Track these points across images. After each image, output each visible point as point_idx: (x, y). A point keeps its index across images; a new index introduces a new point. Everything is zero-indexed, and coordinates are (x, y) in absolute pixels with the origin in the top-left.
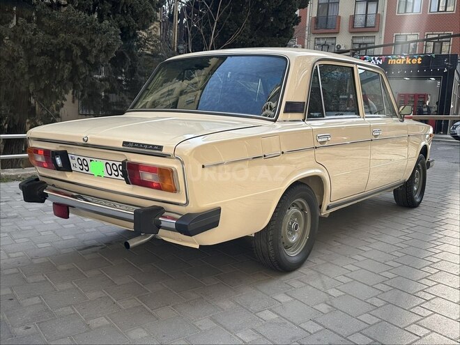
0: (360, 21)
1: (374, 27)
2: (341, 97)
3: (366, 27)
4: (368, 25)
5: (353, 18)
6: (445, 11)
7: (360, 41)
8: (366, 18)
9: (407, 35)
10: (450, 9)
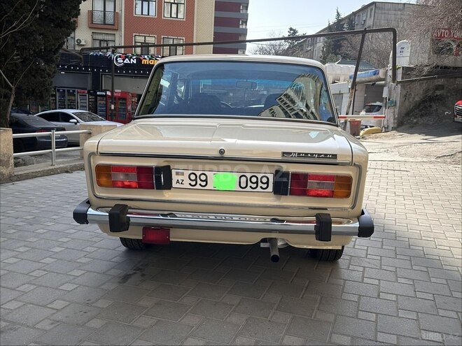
0: (98, 17)
1: (113, 25)
2: (98, 93)
3: (105, 24)
4: (107, 22)
5: (91, 13)
6: (177, 17)
7: (101, 37)
8: (105, 14)
9: (145, 37)
10: (181, 16)
